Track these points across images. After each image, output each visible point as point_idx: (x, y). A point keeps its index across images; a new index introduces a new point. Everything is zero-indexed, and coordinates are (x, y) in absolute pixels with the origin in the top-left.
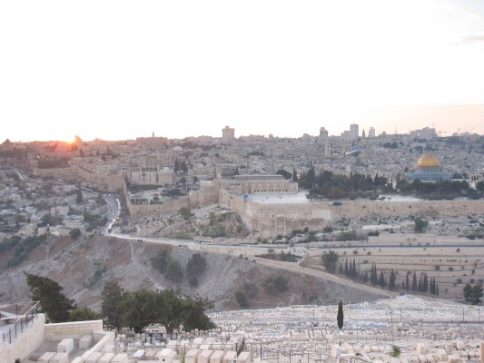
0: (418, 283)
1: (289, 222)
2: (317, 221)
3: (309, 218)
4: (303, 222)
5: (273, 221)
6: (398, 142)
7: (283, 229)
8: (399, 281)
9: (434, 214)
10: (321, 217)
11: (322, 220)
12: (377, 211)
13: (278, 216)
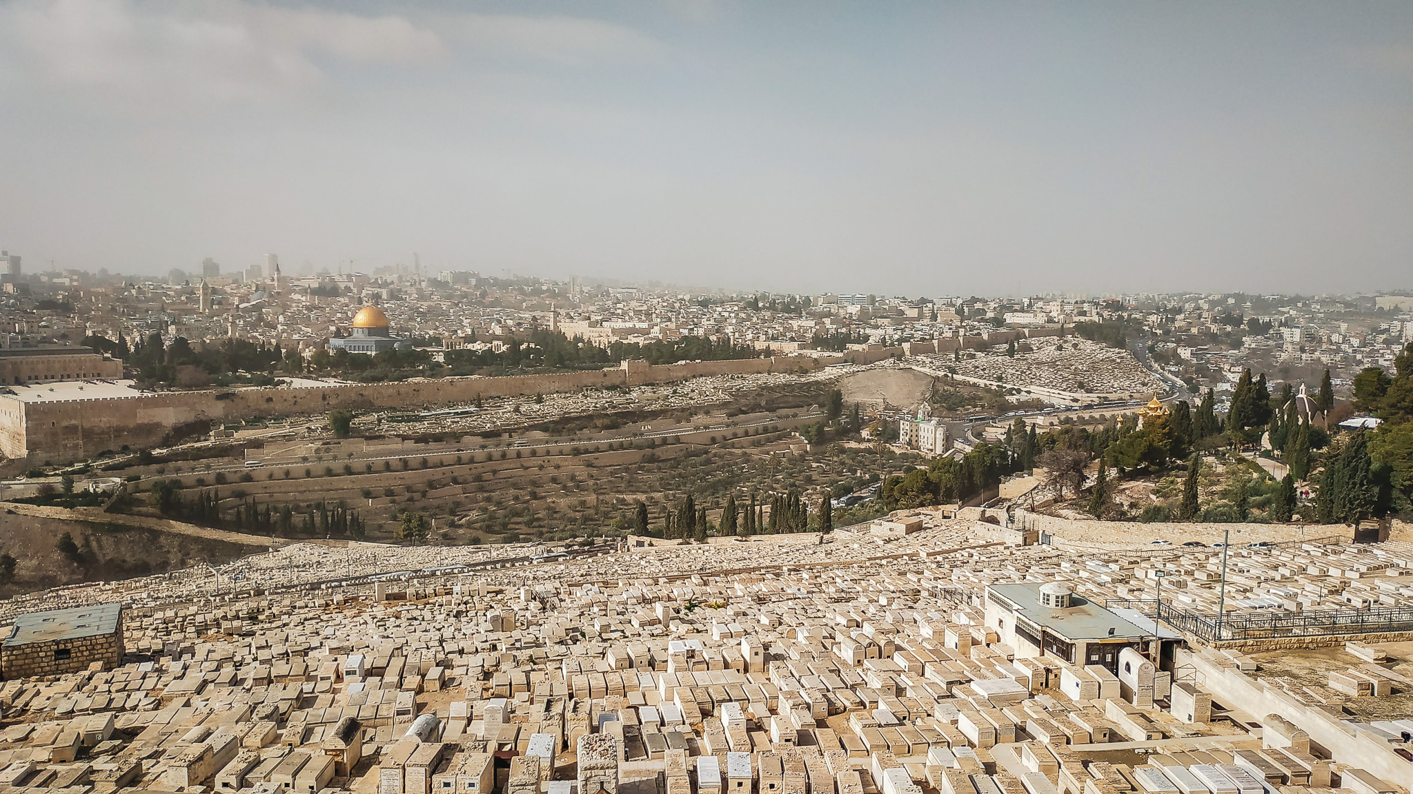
0: (330, 518)
1: (88, 434)
2: (148, 429)
3: (131, 424)
4: (118, 431)
5: (54, 434)
6: (342, 286)
7: (76, 446)
8: (297, 519)
9: (367, 406)
10: (156, 420)
11: (158, 425)
12: (265, 406)
13: (65, 423)
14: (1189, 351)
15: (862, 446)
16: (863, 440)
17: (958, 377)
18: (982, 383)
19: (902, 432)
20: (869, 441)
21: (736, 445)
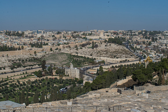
14: (140, 46)
15: (54, 77)
16: (54, 75)
17: (79, 55)
18: (87, 56)
19: (66, 72)
20: (55, 75)
21: (15, 78)
